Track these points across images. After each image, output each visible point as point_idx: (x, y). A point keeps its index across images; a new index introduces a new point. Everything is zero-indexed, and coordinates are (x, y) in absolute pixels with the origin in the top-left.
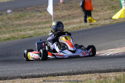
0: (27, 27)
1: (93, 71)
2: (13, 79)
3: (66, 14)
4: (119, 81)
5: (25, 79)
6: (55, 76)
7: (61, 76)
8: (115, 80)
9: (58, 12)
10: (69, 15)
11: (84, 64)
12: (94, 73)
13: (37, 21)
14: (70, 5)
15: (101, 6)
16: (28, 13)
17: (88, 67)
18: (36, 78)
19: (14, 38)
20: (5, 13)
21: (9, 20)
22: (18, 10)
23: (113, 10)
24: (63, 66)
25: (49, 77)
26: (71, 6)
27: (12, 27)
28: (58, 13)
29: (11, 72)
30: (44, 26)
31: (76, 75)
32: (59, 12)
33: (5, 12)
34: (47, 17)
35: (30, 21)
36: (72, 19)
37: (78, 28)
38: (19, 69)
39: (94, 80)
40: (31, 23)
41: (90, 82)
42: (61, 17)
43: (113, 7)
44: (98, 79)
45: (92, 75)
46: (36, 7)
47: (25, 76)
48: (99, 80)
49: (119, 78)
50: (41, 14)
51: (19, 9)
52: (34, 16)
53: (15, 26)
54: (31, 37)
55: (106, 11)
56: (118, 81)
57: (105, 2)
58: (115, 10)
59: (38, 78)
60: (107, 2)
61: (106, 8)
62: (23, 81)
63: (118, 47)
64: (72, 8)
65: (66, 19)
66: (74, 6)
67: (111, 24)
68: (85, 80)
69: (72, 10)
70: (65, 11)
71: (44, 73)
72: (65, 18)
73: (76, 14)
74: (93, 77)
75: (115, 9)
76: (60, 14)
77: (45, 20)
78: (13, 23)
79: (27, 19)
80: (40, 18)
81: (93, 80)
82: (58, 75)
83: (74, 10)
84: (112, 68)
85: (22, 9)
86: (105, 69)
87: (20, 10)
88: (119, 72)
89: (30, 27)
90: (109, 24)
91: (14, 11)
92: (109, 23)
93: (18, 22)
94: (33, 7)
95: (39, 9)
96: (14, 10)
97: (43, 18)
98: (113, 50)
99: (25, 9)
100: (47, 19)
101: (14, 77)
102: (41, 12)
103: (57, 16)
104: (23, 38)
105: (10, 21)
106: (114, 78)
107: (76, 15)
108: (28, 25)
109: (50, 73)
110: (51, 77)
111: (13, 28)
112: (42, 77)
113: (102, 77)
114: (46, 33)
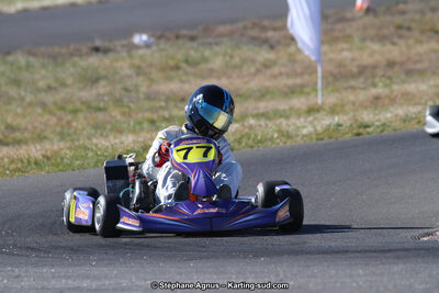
3: (378, 57)
9: (342, 50)
10: (391, 64)
13: (255, 84)
14: (398, 20)
16: (217, 49)
20: (123, 46)
21: (138, 74)
22: (178, 37)
24: (351, 276)
26: (400, 27)
27: (147, 104)
28: (346, 54)
30: (282, 105)
32: (350, 50)
33: (124, 42)
34: (299, 70)
36: (404, 82)
42: (355, 70)
46: (254, 25)
50: (271, 56)
51: (184, 32)
52: (244, 61)
53: (163, 104)
64: (405, 32)
65: (377, 80)
66: (413, 25)
69: (402, 43)
70: (376, 47)
72: (374, 76)
73: (416, 62)
76: (353, 60)
77: (290, 82)
78: (155, 88)
79: (211, 73)
80: (269, 72)
83: (411, 42)
85: (195, 33)
87: (184, 37)
91: (161, 37)
93: (173, 86)
94: (240, 25)
95: (263, 35)
96: (161, 34)
97: (281, 74)
99: (207, 30)
100: (295, 74)
102: (272, 47)
103: (341, 65)
105: (141, 78)
107: (419, 66)
111: (154, 110)
114: (289, 136)
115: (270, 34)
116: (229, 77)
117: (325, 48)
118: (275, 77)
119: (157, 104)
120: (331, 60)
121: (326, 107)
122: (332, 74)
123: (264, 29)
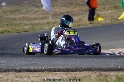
0: (23, 22)
1: (92, 69)
2: (6, 72)
3: (65, 10)
4: (121, 80)
5: (19, 73)
6: (52, 72)
7: (58, 71)
8: (116, 78)
9: (56, 8)
10: (68, 12)
11: (83, 61)
12: (93, 71)
13: (34, 16)
14: (70, 1)
15: (102, 4)
16: (24, 7)
17: (88, 64)
18: (31, 73)
19: (8, 32)
21: (4, 13)
22: (14, 4)
23: (115, 9)
24: (60, 62)
25: (45, 72)
26: (70, 3)
27: (6, 20)
28: (57, 10)
29: (5, 64)
30: (41, 22)
31: (74, 71)
32: (58, 8)
34: (45, 13)
35: (26, 16)
37: (77, 26)
38: (14, 62)
39: (94, 77)
40: (27, 18)
41: (89, 79)
42: (59, 13)
43: (115, 7)
44: (98, 76)
45: (91, 73)
46: (33, 2)
47: (19, 69)
48: (99, 78)
49: (121, 77)
50: (38, 9)
51: (15, 3)
52: (31, 10)
53: (10, 20)
54: (26, 32)
55: (107, 10)
56: (119, 80)
57: (107, 1)
58: (117, 10)
59: (34, 72)
60: (110, 1)
61: (108, 7)
62: (18, 74)
63: (119, 48)
64: (72, 5)
66: (74, 3)
67: (112, 23)
68: (84, 77)
69: (71, 7)
70: (64, 8)
71: (40, 67)
73: (75, 12)
74: (92, 75)
75: (118, 8)
76: (58, 11)
77: (42, 16)
78: (8, 16)
79: (22, 13)
80: (37, 13)
81: (92, 77)
82: (55, 71)
83: (73, 7)
84: (113, 67)
85: (18, 3)
86: (106, 67)
87: (15, 4)
88: (121, 71)
89: (26, 22)
90: (110, 24)
91: (9, 4)
92: (110, 22)
93: (13, 16)
94: (30, 2)
95: (36, 4)
97: (40, 14)
98: (113, 50)
99: (21, 3)
100: (44, 14)
101: (8, 70)
102: (38, 7)
103: (55, 12)
104: (18, 32)
106: (115, 76)
108: (24, 20)
109: (46, 68)
110: (48, 72)
111: (7, 22)
112: (38, 72)
113: (103, 75)
114: (43, 29)
115: (38, 4)
116: (27, 14)
117: (51, 8)
118: (38, 15)
119: (8, 20)
120: (53, 11)
121: (52, 22)
122: (53, 14)
123: (36, 3)
